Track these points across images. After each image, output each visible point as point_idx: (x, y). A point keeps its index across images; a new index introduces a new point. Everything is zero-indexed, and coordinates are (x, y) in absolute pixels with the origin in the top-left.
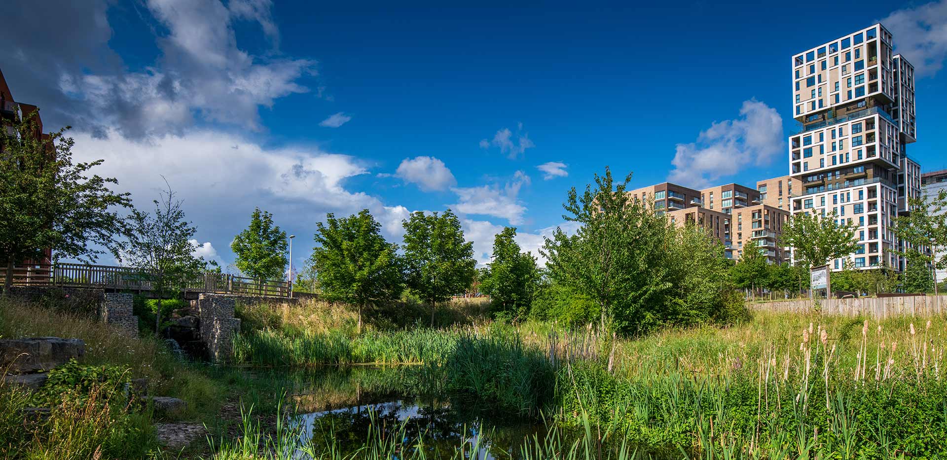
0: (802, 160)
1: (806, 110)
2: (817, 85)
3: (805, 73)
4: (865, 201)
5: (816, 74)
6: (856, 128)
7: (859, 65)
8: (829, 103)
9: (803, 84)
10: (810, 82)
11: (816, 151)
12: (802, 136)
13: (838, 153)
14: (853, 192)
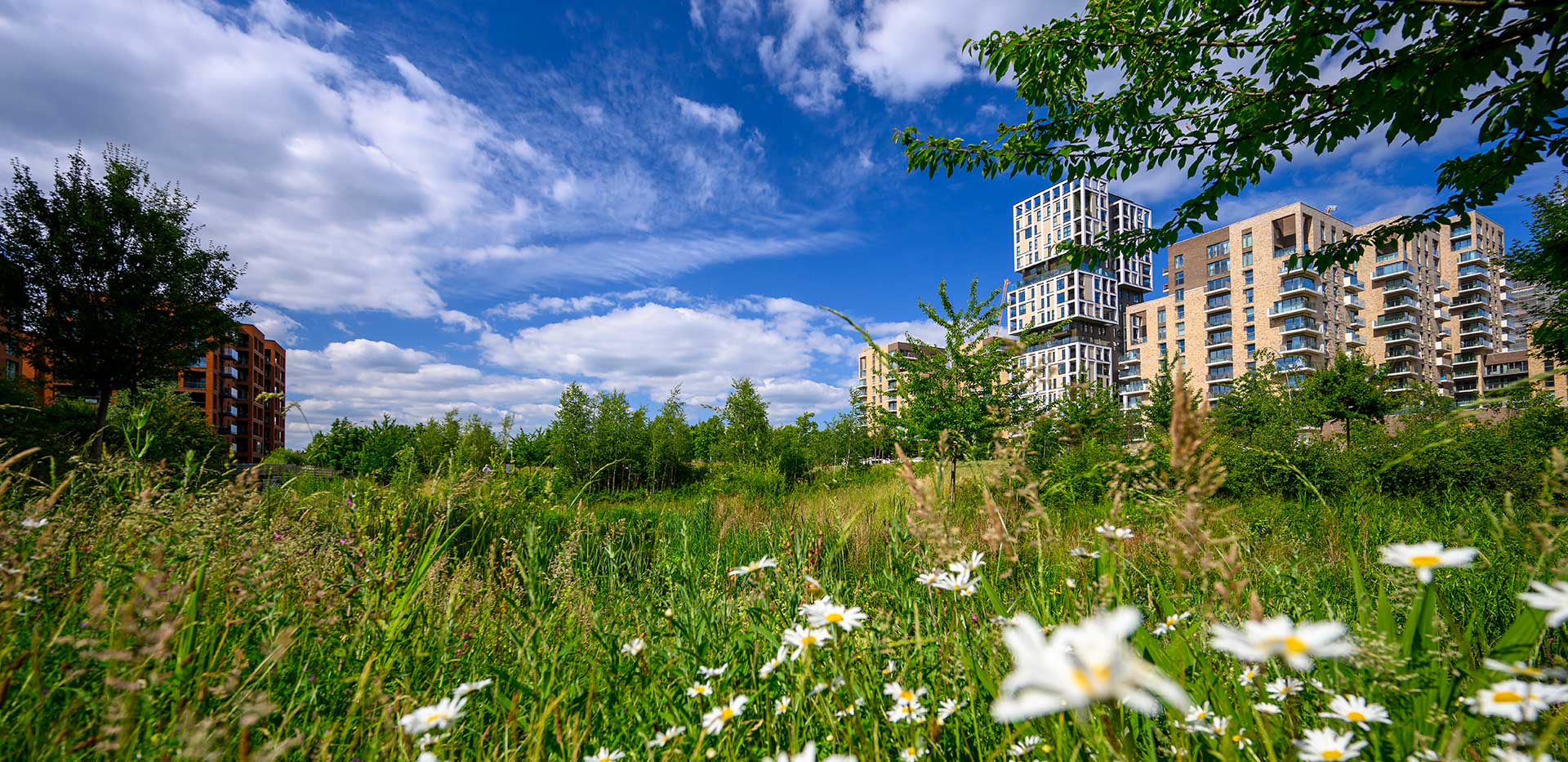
0: (1018, 318)
1: (1025, 263)
2: (1033, 236)
3: (1024, 224)
4: (1067, 362)
5: (1033, 225)
6: (1060, 285)
7: (1067, 217)
8: (1043, 257)
9: (1022, 235)
10: (1028, 234)
11: (1028, 307)
12: (1017, 292)
13: (1046, 310)
14: (1057, 350)
